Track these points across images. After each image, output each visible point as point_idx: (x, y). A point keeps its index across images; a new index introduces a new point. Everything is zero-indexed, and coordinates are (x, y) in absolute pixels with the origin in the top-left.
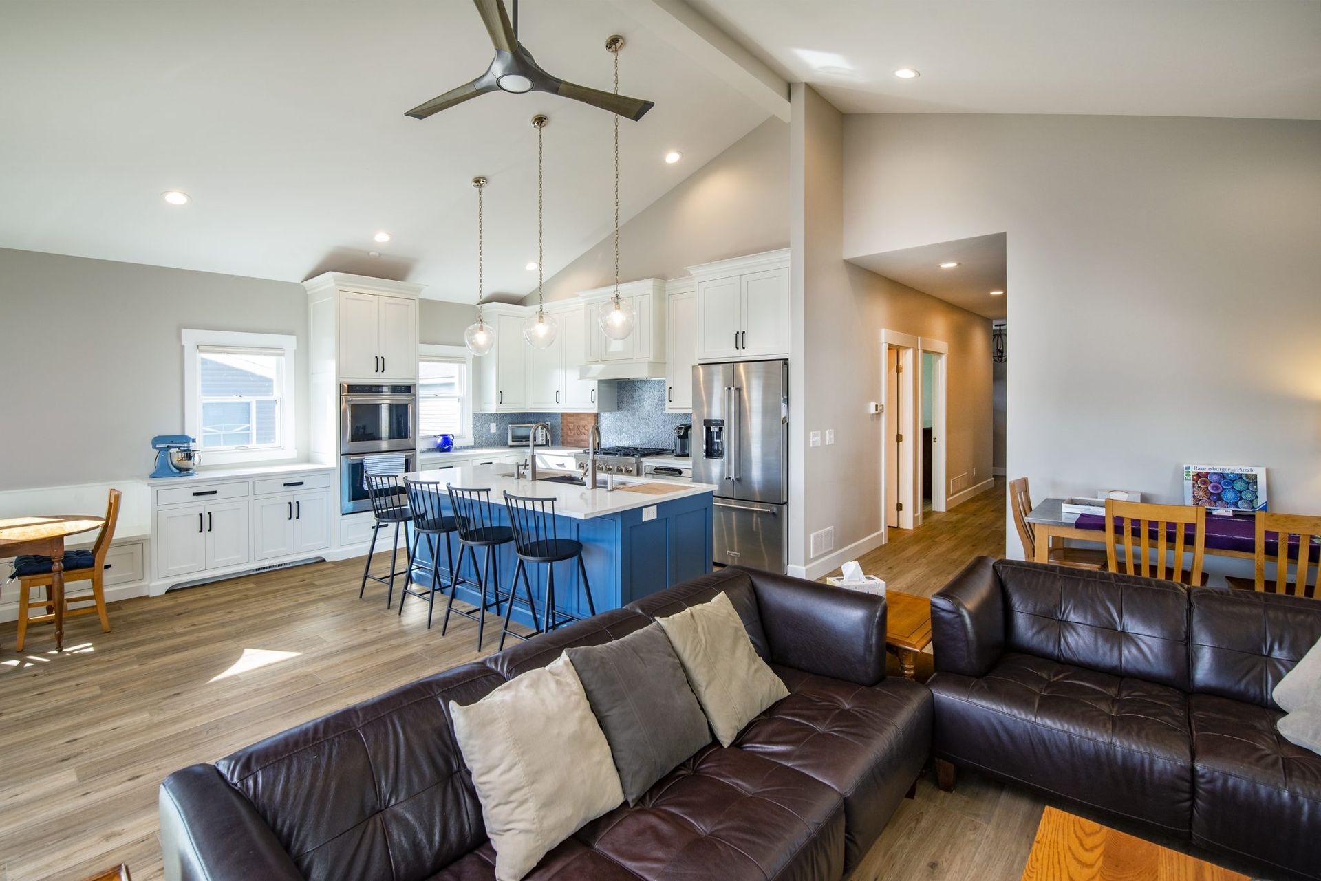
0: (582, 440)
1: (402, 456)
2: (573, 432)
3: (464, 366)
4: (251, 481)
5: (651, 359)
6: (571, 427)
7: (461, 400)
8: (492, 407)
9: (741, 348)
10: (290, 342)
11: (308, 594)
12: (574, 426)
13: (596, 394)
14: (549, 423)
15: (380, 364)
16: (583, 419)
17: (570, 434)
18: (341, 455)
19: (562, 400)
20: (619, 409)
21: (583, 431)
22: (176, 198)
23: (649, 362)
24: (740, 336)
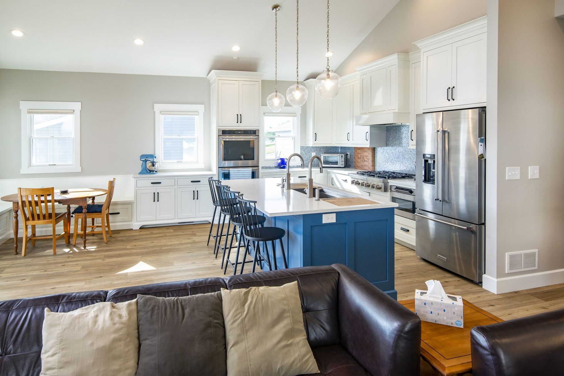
0: (365, 165)
1: (250, 170)
2: (360, 160)
3: (295, 118)
4: (176, 178)
5: (396, 111)
6: (359, 157)
7: (294, 138)
8: (311, 143)
9: (451, 100)
10: (201, 108)
11: (189, 239)
12: (361, 156)
13: (368, 135)
14: (349, 153)
15: (239, 118)
16: (365, 151)
17: (358, 161)
18: (219, 168)
19: (351, 139)
20: (387, 145)
21: (366, 159)
22: (139, 42)
23: (394, 113)
24: (450, 90)
